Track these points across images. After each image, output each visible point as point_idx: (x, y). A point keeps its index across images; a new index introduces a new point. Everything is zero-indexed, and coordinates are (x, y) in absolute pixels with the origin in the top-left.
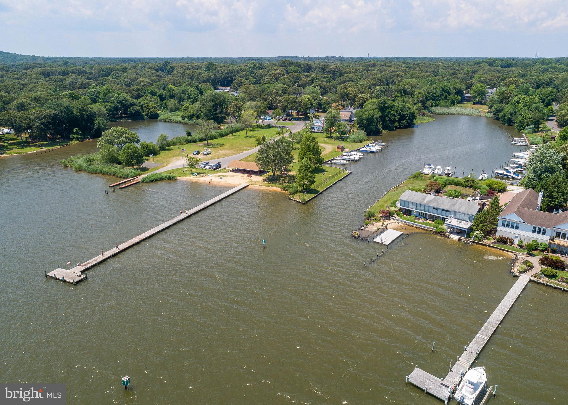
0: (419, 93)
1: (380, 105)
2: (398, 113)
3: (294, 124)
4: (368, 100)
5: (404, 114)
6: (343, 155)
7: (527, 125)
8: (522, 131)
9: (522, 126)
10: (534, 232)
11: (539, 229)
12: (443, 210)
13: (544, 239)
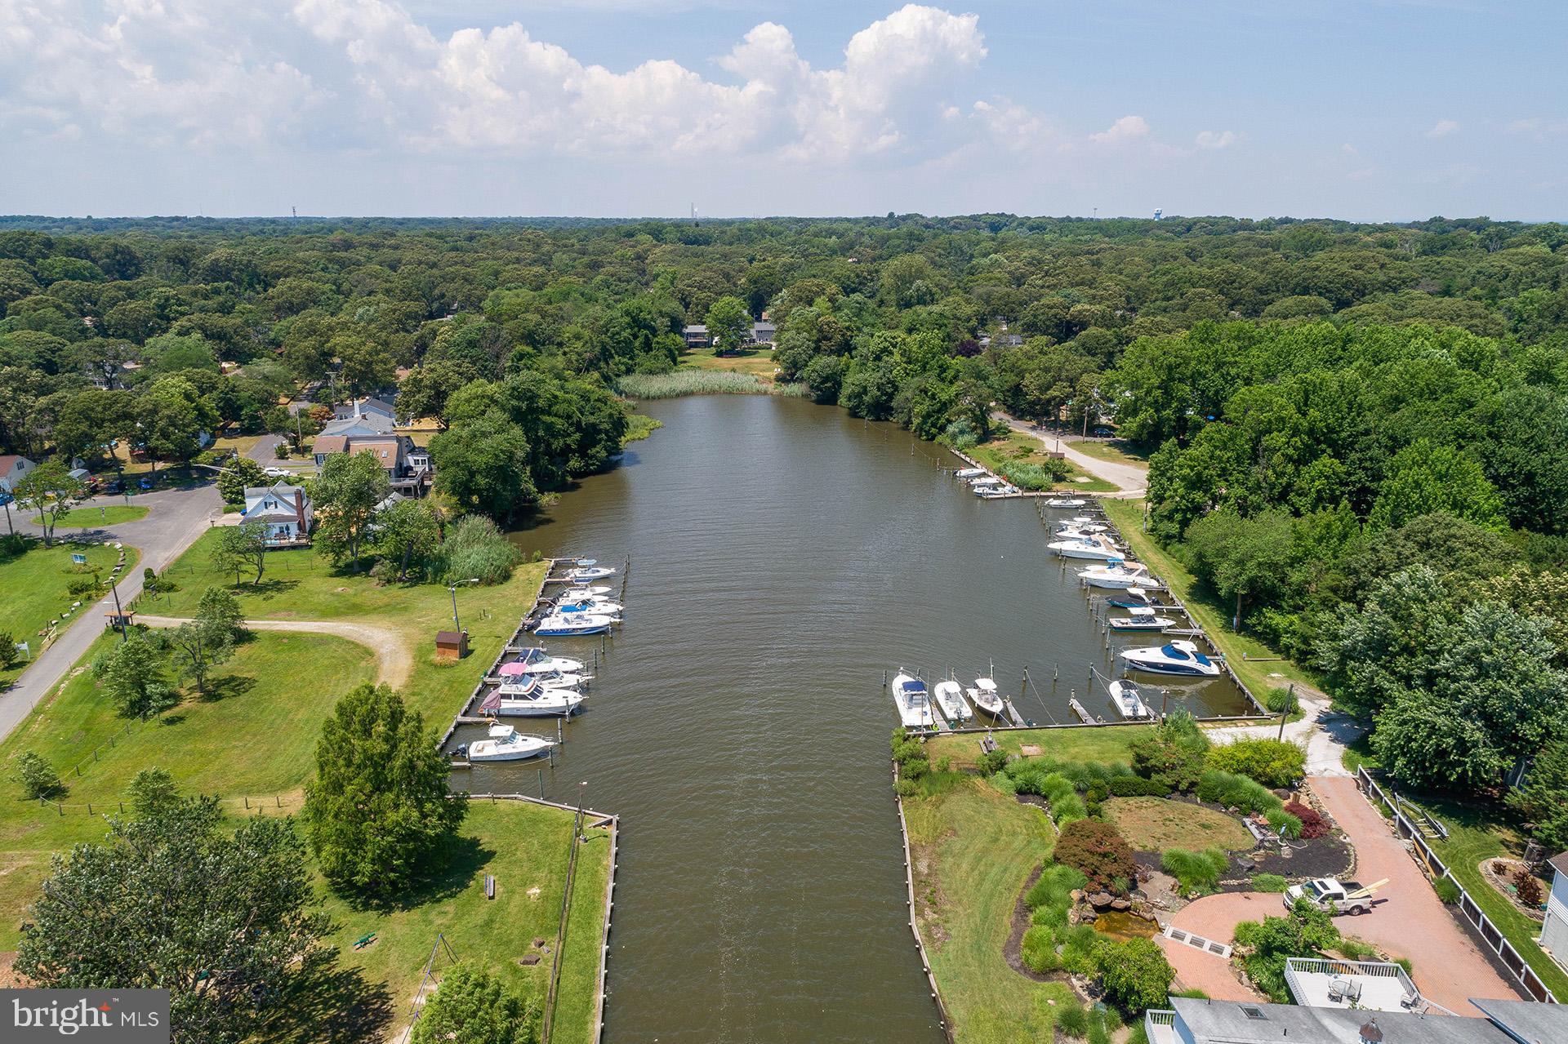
0: (578, 337)
1: (514, 402)
2: (571, 425)
3: (140, 512)
4: (456, 387)
5: (594, 425)
6: (504, 696)
7: (949, 422)
8: (939, 438)
9: (934, 424)
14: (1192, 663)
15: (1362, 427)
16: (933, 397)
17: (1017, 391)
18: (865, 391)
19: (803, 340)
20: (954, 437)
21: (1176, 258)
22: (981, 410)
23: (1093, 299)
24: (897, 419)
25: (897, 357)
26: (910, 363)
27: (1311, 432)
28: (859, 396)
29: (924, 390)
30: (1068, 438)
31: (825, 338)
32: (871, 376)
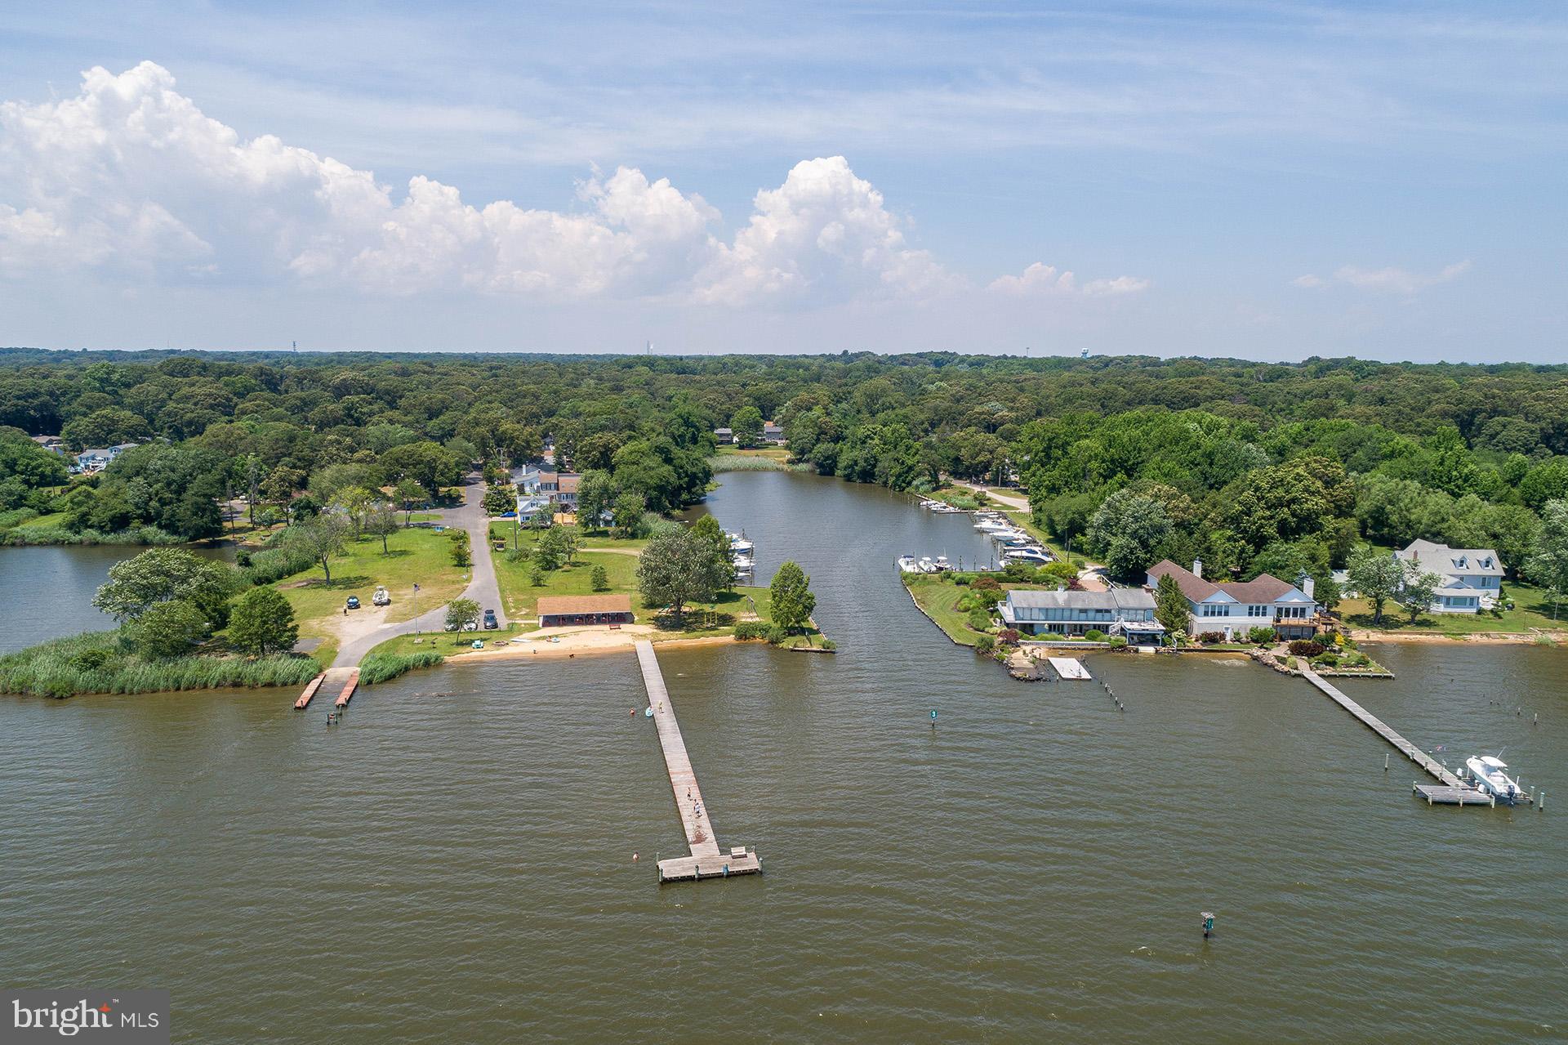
1: (658, 454)
4: (618, 447)
5: (694, 474)
7: (913, 479)
8: (907, 490)
9: (903, 482)
10: (1250, 614)
11: (1258, 608)
12: (1098, 611)
13: (1266, 622)
14: (1039, 556)
15: (1140, 459)
16: (903, 463)
17: (957, 460)
18: (856, 463)
19: (807, 434)
20: (917, 487)
22: (934, 470)
23: (1011, 409)
24: (880, 481)
25: (877, 441)
26: (885, 444)
27: (1113, 461)
28: (851, 466)
29: (897, 460)
30: (990, 488)
31: (822, 433)
32: (858, 454)
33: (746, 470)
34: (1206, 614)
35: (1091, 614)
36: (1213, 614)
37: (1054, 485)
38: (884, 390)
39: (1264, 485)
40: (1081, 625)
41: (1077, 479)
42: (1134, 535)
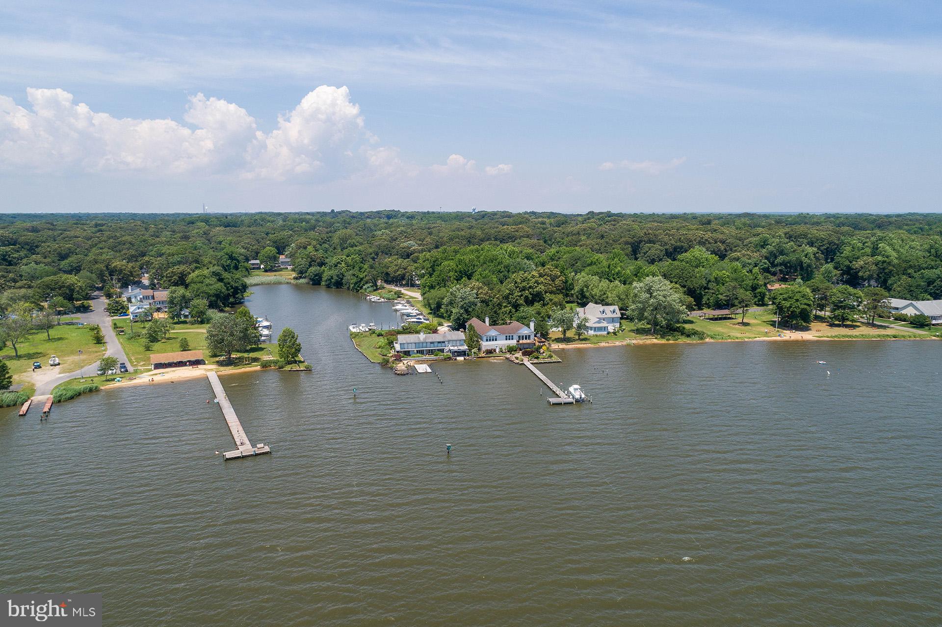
1: (214, 277)
4: (190, 273)
7: (364, 285)
8: (360, 291)
9: (358, 287)
10: (506, 339)
11: (509, 336)
12: (439, 342)
13: (513, 343)
14: (422, 320)
16: (358, 277)
17: (387, 274)
18: (332, 278)
19: (304, 262)
20: (366, 289)
21: (462, 230)
22: (375, 280)
23: (419, 245)
24: (346, 287)
25: (343, 265)
26: (348, 267)
27: (460, 272)
28: (330, 280)
29: (354, 275)
30: (405, 288)
31: (313, 261)
32: (334, 272)
33: (268, 284)
34: (487, 340)
35: (436, 344)
36: (490, 340)
37: (432, 285)
38: (350, 236)
39: (519, 281)
40: (432, 350)
41: (443, 282)
42: (462, 307)
